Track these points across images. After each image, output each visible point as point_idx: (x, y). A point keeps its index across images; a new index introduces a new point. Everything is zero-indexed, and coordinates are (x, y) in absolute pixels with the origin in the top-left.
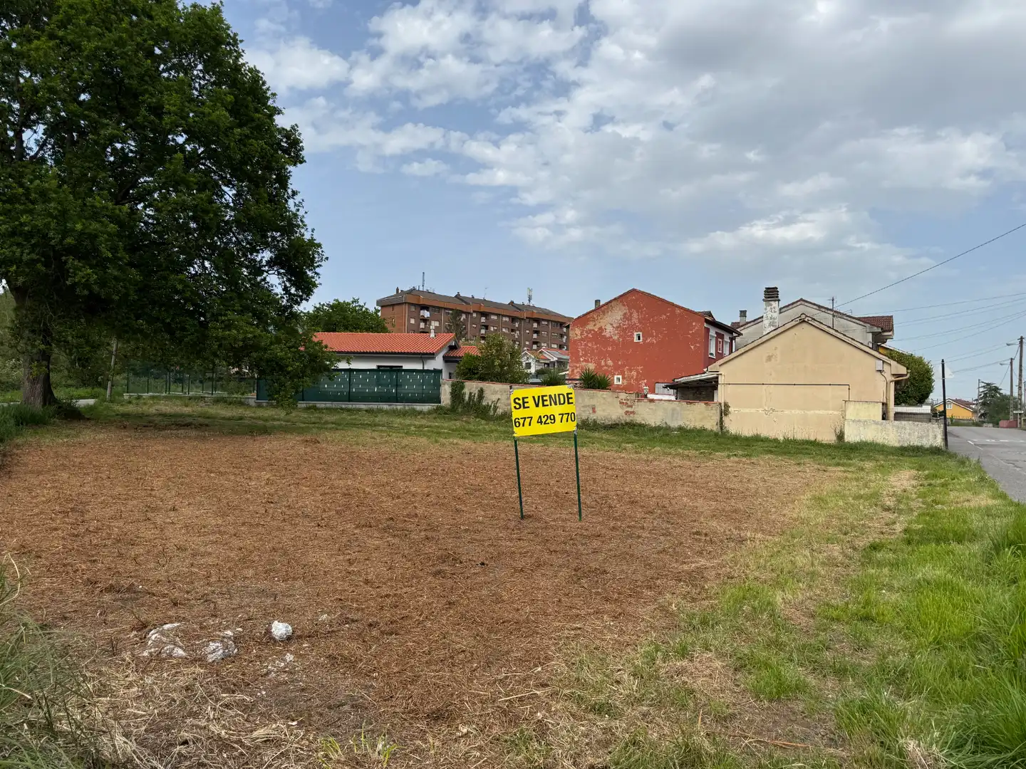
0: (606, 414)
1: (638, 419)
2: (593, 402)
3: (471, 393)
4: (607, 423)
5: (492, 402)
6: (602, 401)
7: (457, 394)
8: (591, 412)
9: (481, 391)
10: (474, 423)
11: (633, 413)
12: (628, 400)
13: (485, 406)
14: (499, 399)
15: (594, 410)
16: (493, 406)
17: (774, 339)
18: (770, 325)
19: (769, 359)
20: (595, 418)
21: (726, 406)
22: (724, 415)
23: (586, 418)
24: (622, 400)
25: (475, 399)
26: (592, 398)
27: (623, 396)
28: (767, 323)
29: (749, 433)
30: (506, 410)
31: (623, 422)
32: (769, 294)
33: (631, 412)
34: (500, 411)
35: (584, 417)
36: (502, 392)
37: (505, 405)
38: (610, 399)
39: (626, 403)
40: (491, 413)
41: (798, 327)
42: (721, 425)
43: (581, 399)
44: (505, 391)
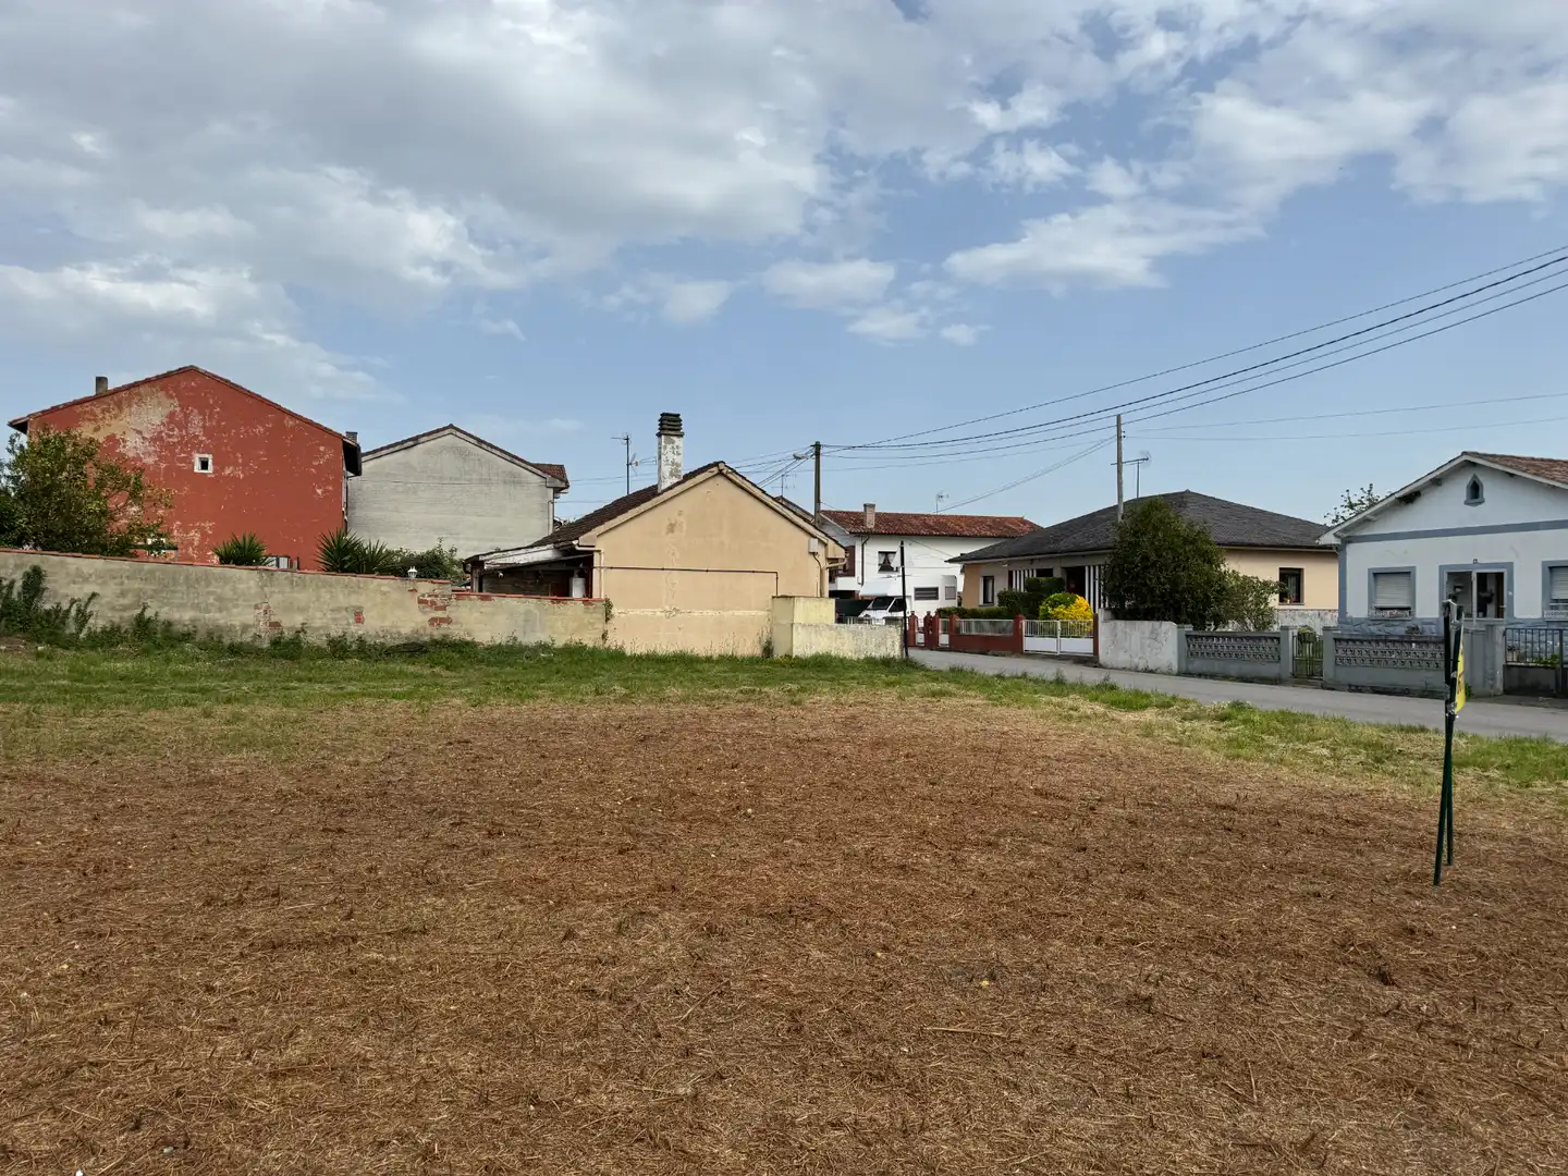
0: (387, 624)
1: (457, 632)
2: (354, 601)
4: (390, 642)
5: (73, 602)
6: (379, 598)
8: (351, 621)
9: (34, 581)
11: (448, 621)
12: (436, 596)
13: (48, 613)
14: (94, 595)
15: (359, 619)
16: (73, 612)
17: (682, 496)
18: (672, 475)
19: (672, 528)
20: (360, 632)
21: (608, 605)
22: (607, 620)
23: (341, 634)
24: (423, 595)
25: (15, 595)
26: (354, 592)
27: (425, 587)
28: (666, 470)
29: (641, 650)
30: (117, 620)
31: (426, 639)
32: (670, 425)
33: (442, 620)
34: (97, 623)
35: (335, 632)
36: (102, 577)
37: (113, 609)
38: (395, 596)
39: (433, 603)
40: (71, 628)
41: (711, 482)
42: (604, 637)
43: (328, 595)
44: (112, 577)
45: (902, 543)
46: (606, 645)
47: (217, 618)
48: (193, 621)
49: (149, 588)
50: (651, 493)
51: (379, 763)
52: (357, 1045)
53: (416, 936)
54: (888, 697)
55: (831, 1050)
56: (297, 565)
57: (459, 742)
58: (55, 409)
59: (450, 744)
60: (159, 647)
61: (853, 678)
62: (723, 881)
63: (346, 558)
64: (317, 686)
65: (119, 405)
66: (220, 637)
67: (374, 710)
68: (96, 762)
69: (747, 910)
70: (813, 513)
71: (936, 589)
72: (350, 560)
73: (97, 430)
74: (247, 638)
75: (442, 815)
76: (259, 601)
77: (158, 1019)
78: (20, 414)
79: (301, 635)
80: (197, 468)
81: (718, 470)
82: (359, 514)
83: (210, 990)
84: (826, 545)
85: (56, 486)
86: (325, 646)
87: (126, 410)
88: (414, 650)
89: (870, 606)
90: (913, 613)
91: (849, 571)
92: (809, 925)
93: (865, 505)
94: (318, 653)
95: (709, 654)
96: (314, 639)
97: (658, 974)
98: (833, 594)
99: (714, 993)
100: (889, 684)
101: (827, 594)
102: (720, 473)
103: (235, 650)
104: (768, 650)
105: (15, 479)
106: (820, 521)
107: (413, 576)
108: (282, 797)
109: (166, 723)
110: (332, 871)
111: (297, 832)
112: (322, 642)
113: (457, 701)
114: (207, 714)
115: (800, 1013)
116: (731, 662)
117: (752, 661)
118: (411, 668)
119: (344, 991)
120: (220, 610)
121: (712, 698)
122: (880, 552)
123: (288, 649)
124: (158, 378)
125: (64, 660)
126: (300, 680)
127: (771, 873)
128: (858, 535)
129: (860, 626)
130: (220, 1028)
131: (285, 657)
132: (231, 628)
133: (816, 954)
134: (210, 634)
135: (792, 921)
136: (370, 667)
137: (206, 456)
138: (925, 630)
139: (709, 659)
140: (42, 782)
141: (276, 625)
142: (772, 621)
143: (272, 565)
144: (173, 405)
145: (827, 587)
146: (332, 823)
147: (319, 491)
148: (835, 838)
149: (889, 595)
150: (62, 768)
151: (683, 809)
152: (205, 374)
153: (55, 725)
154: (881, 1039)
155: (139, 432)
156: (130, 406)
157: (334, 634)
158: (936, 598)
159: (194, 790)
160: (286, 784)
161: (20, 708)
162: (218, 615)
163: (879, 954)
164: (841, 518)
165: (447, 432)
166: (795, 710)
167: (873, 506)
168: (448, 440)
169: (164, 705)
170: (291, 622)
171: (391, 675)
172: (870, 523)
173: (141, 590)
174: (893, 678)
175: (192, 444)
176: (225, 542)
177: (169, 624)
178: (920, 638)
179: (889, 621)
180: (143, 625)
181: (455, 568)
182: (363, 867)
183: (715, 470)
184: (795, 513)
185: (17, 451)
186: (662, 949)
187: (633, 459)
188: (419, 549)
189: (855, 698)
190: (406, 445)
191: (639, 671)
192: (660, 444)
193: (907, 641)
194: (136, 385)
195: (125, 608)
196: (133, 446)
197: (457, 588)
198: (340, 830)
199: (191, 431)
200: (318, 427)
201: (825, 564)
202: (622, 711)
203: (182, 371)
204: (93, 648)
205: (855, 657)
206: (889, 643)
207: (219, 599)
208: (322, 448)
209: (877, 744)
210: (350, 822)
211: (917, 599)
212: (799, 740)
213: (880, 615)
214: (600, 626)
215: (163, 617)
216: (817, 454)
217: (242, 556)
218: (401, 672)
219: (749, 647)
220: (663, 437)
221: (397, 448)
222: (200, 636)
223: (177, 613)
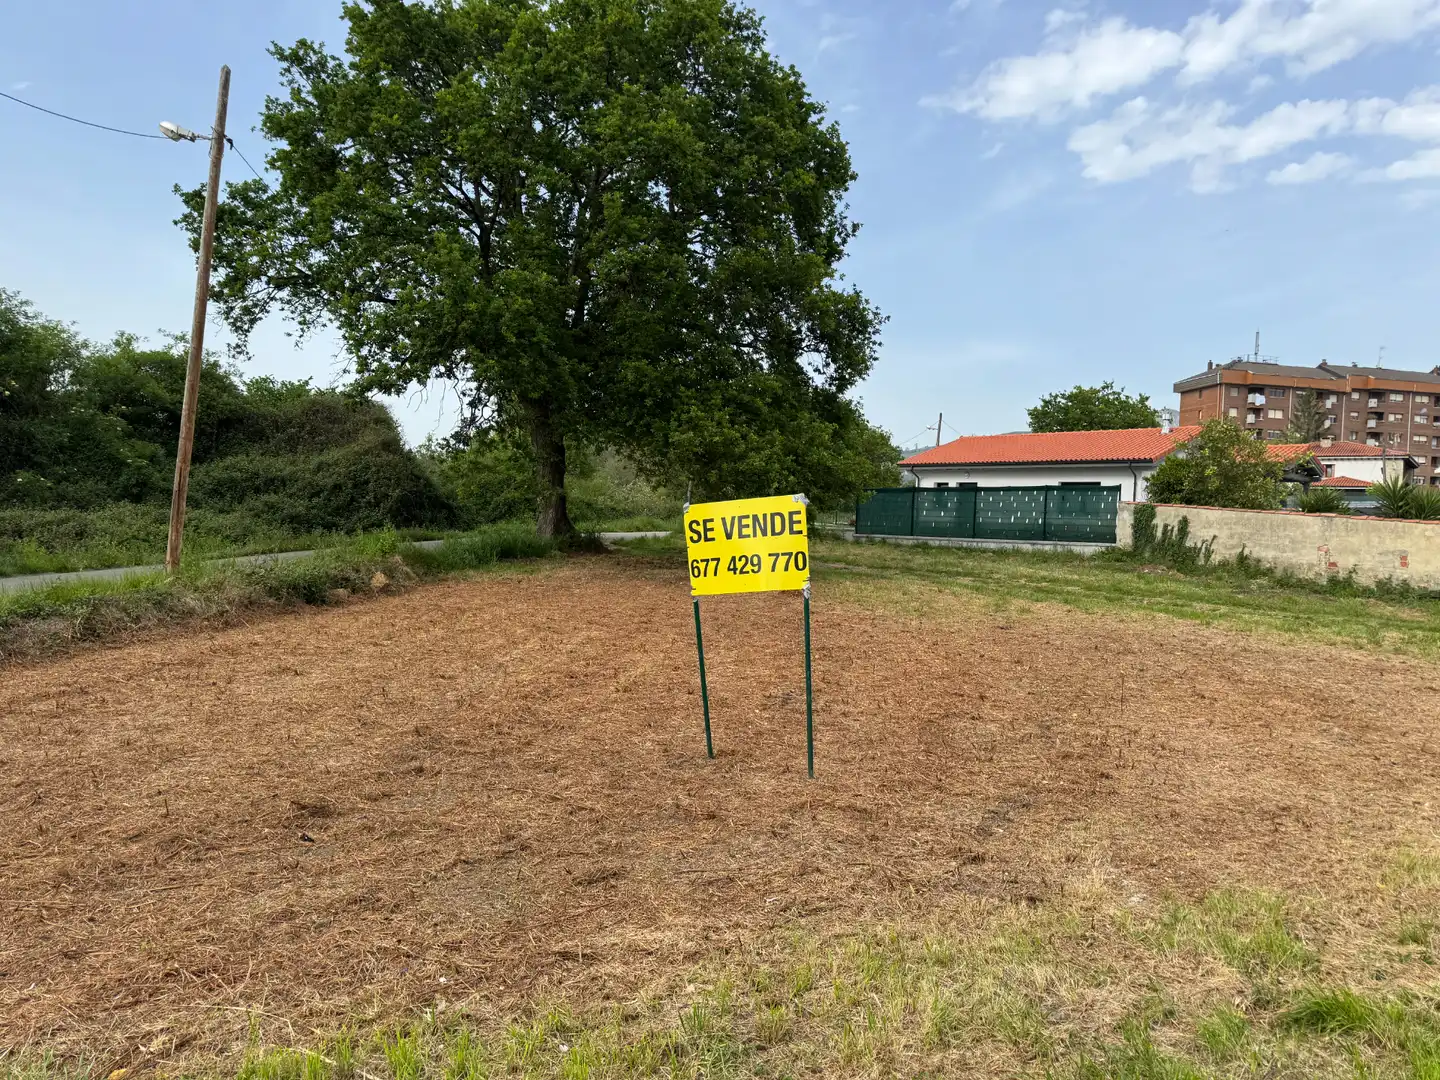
0: (1430, 569)
2: (1401, 545)
3: (1166, 526)
4: (1434, 588)
5: (1203, 543)
6: (1423, 543)
7: (1143, 527)
8: (1397, 564)
9: (1184, 522)
13: (1190, 549)
14: (1215, 537)
15: (1404, 564)
16: (1203, 550)
20: (1406, 576)
23: (1387, 576)
25: (1174, 537)
26: (1400, 537)
30: (1228, 556)
34: (1216, 559)
35: (1383, 575)
36: (1223, 523)
37: (1226, 548)
40: (1201, 561)
43: (1377, 540)
44: (1226, 524)
47: (1288, 557)
48: (1275, 558)
49: (1246, 531)
60: (1253, 578)
66: (1292, 573)
74: (1311, 575)
76: (1320, 543)
79: (1354, 575)
86: (1373, 586)
94: (1366, 592)
96: (1364, 580)
103: (1303, 584)
112: (1371, 582)
120: (1293, 551)
123: (1340, 586)
131: (1340, 593)
132: (1300, 566)
134: (1285, 571)
141: (1334, 564)
157: (1381, 576)
162: (1290, 555)
170: (1345, 562)
173: (1242, 533)
177: (1259, 561)
180: (1242, 559)
195: (1233, 547)
204: (1214, 576)
207: (1293, 541)
215: (1255, 555)
222: (1279, 573)
223: (1265, 552)
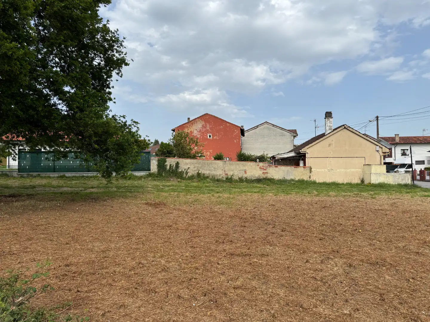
0: (252, 174)
1: (269, 176)
2: (244, 168)
3: (170, 165)
4: (253, 179)
5: (185, 169)
6: (250, 167)
7: (161, 165)
8: (244, 173)
9: (177, 164)
10: (173, 182)
11: (267, 173)
12: (264, 166)
13: (180, 172)
14: (189, 168)
15: (245, 172)
16: (185, 172)
17: (332, 136)
18: (329, 129)
19: (330, 145)
20: (246, 176)
21: (311, 168)
22: (310, 172)
23: (241, 176)
24: (261, 166)
25: (174, 168)
26: (244, 166)
27: (261, 164)
28: (327, 128)
29: (321, 181)
30: (193, 173)
31: (262, 178)
32: (328, 115)
33: (266, 173)
34: (190, 174)
35: (240, 176)
36: (191, 164)
37: (193, 171)
38: (254, 167)
39: (263, 168)
40: (185, 175)
41: (342, 131)
42: (310, 177)
43: (238, 167)
44: (192, 164)
45: (411, 146)
46: (310, 180)
47: (214, 173)
48: (209, 174)
49: (200, 166)
50: (323, 135)
51: (252, 209)
52: (254, 283)
53: (266, 256)
54: (408, 197)
55: (396, 308)
56: (231, 159)
57: (272, 205)
58: (180, 126)
59: (270, 205)
60: (202, 180)
61: (394, 190)
62: (353, 251)
63: (242, 157)
64: (237, 189)
65: (192, 124)
66: (215, 177)
67: (250, 196)
68: (191, 206)
69: (362, 261)
70: (376, 138)
71: (424, 161)
72: (243, 158)
73: (188, 130)
74: (220, 177)
75: (270, 224)
76: (223, 168)
77: (208, 270)
78: (173, 128)
79: (232, 177)
80: (208, 137)
81: (344, 127)
82: (244, 146)
83: (218, 264)
84: (382, 148)
85: (181, 143)
86: (238, 179)
87: (194, 125)
88: (259, 181)
89: (398, 167)
90: (415, 169)
91: (390, 156)
92: (384, 268)
93: (395, 135)
94: (236, 181)
95: (343, 182)
96: (236, 178)
97: (335, 276)
98: (385, 163)
99: (353, 284)
100: (408, 193)
101: (383, 164)
102: (345, 128)
103: (218, 180)
104: (363, 181)
105: (173, 142)
106: (379, 140)
107: (258, 162)
108: (231, 217)
109: (204, 197)
110: (244, 237)
111: (235, 226)
112: (237, 178)
113: (271, 194)
114: (213, 196)
115: (383, 295)
116: (350, 185)
117: (357, 185)
118: (258, 185)
119: (249, 269)
120: (214, 171)
121: (345, 196)
122: (401, 150)
123: (229, 180)
124: (200, 117)
125: (183, 183)
126: (233, 188)
127: (369, 251)
128: (393, 144)
129: (395, 174)
130: (221, 274)
131: (229, 182)
132: (217, 175)
133: (387, 277)
134: (213, 177)
135: (378, 266)
136: (249, 185)
137: (210, 134)
138: (420, 175)
139: (343, 184)
140: (181, 210)
141: (227, 174)
142: (364, 172)
143: (225, 160)
144: (203, 123)
145: (383, 161)
146: (242, 224)
147: (235, 141)
148: (391, 241)
149: (405, 163)
150: (184, 207)
151: (339, 228)
152: (209, 115)
153: (183, 198)
154: (414, 308)
155: (196, 130)
156: (194, 124)
157: (240, 177)
158: (424, 164)
159: (211, 214)
160: (231, 214)
161: (176, 193)
163: (411, 280)
164: (386, 139)
165: (265, 123)
166: (374, 200)
167: (398, 135)
168: (266, 125)
169: (204, 193)
170: (230, 173)
171: (254, 187)
172: (397, 140)
173: (198, 166)
174: (408, 190)
175: (207, 132)
176: (215, 154)
178: (418, 177)
179: (406, 172)
180: (199, 174)
181: (268, 159)
182: (251, 236)
183: (343, 127)
184: (371, 139)
185: (174, 136)
186: (335, 269)
187: (317, 126)
188: (259, 154)
189: (395, 196)
190: (255, 128)
191: (321, 187)
192: (325, 121)
193: (413, 178)
194: (196, 119)
195: (195, 171)
196: (195, 133)
197: (269, 164)
198: (245, 226)
199: (207, 128)
200: (235, 125)
201: (382, 154)
202: (317, 199)
203: (205, 114)
204: (189, 180)
205: (394, 184)
206: (407, 179)
207: (215, 168)
208: (236, 130)
209: (404, 212)
210: (247, 224)
211: (416, 164)
212: (375, 210)
213: (403, 170)
214: (309, 174)
215: (203, 173)
216: (377, 120)
217: (219, 158)
218: (256, 186)
219: (356, 180)
220: (326, 119)
221: (253, 129)
222: (211, 177)
223: (206, 172)
